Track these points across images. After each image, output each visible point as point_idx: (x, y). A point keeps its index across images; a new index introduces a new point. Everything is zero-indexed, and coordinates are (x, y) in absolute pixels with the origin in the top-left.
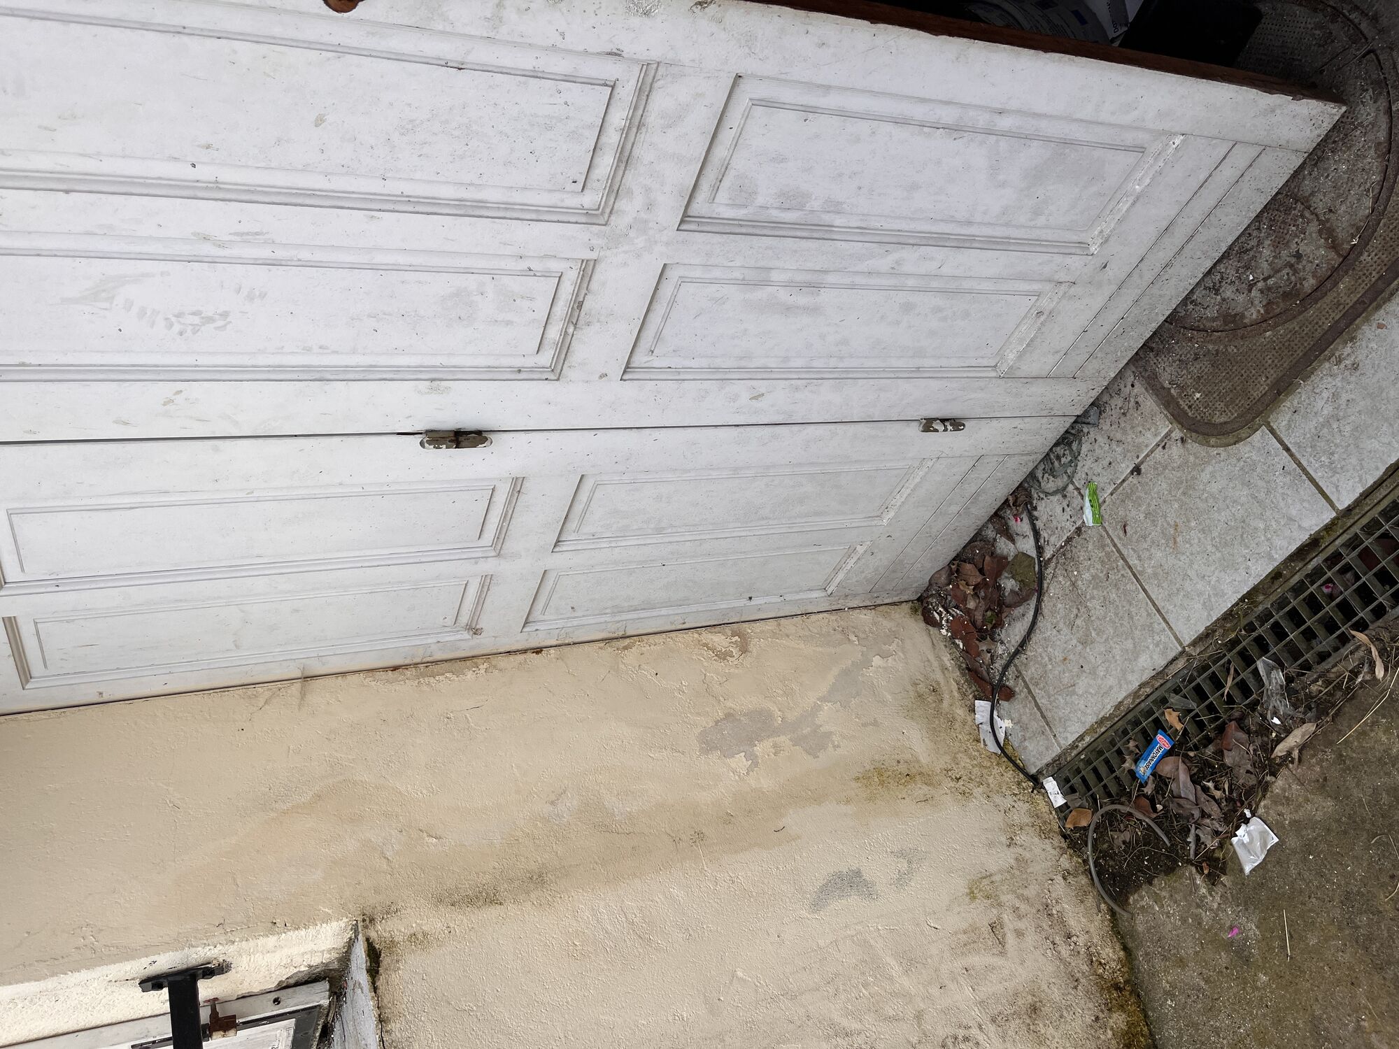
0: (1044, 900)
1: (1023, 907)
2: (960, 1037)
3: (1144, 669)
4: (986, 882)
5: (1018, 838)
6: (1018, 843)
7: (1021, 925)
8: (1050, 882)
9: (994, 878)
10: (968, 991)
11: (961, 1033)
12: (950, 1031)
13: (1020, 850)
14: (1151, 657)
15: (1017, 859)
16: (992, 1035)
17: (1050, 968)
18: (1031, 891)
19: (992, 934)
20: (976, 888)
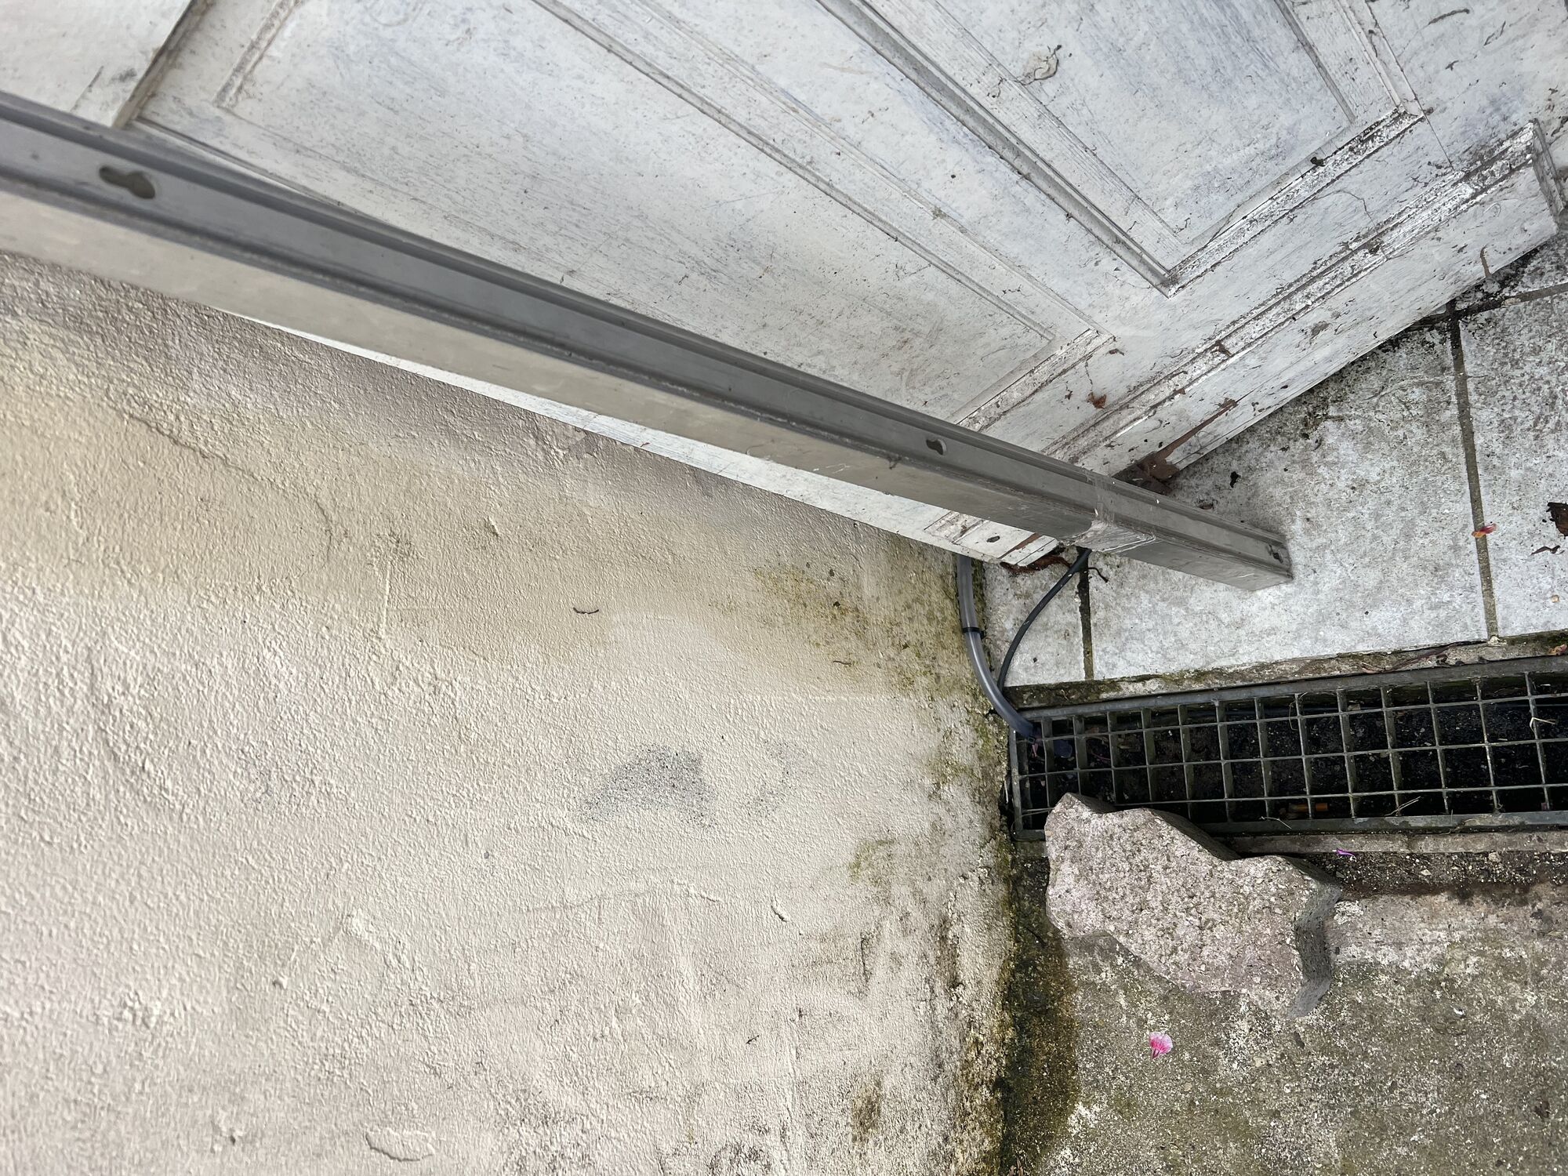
0: (944, 910)
1: (916, 914)
2: (746, 1150)
3: (1373, 633)
4: (882, 852)
5: (946, 788)
6: (944, 797)
7: (903, 947)
8: (962, 881)
9: (894, 848)
10: (789, 1056)
11: (750, 1140)
12: (733, 1135)
13: (941, 810)
14: (1405, 621)
15: (933, 826)
16: (795, 1152)
17: (915, 1037)
18: (932, 890)
19: (859, 953)
20: (866, 858)
